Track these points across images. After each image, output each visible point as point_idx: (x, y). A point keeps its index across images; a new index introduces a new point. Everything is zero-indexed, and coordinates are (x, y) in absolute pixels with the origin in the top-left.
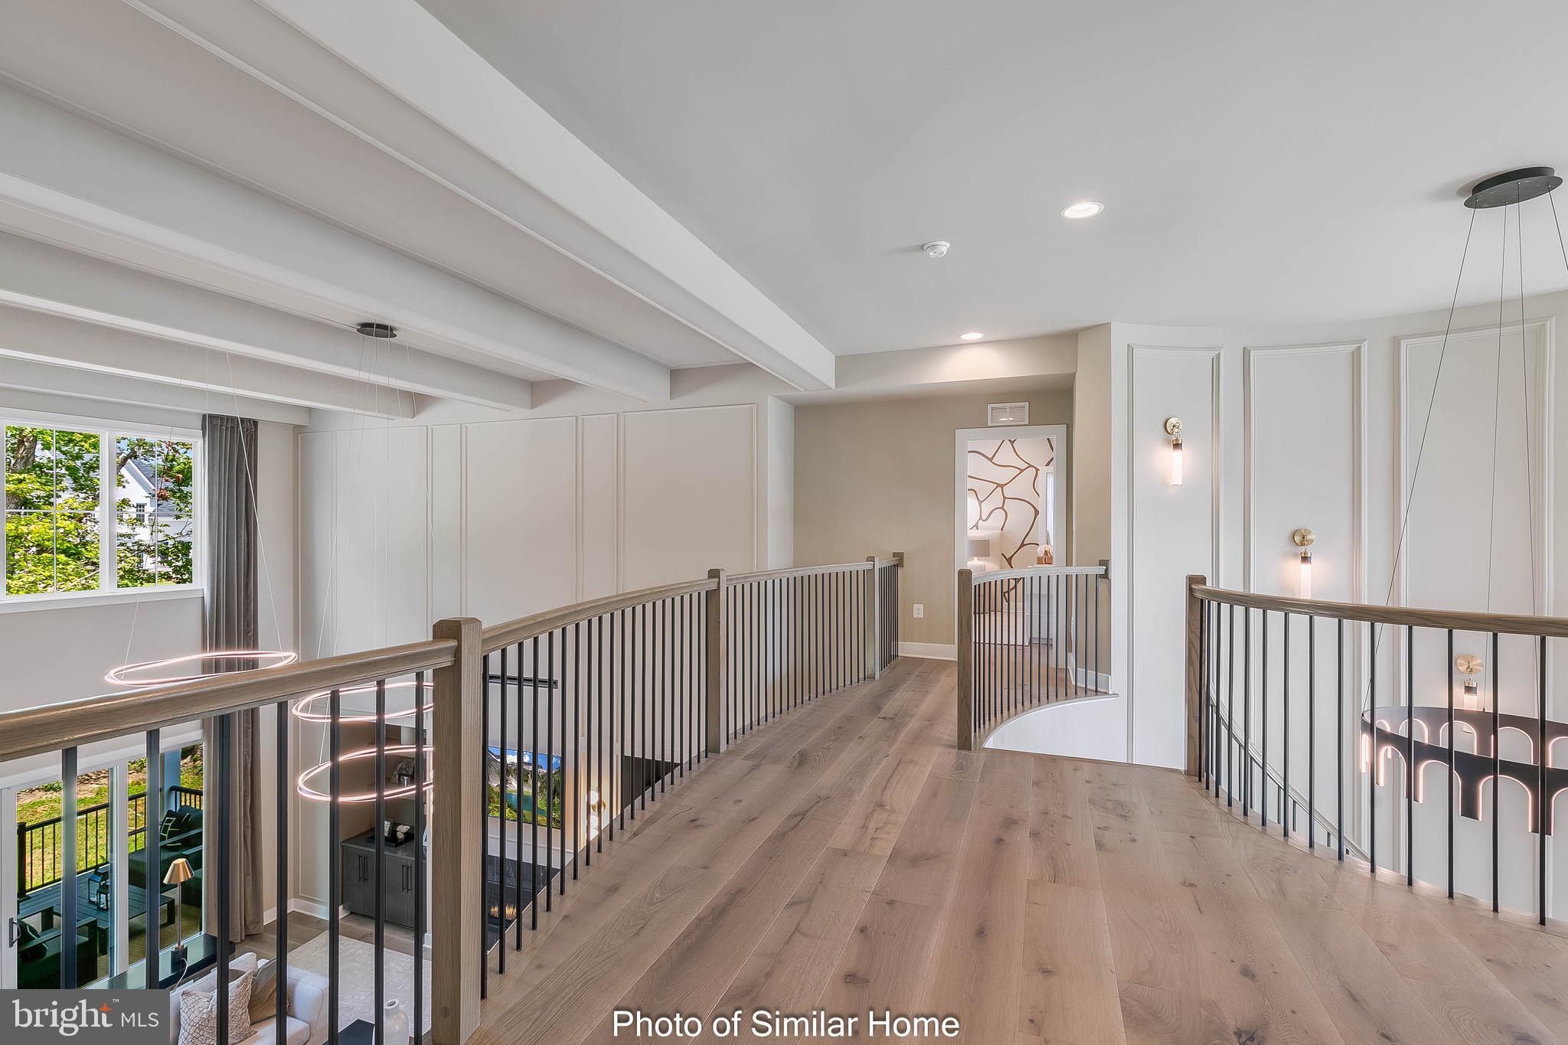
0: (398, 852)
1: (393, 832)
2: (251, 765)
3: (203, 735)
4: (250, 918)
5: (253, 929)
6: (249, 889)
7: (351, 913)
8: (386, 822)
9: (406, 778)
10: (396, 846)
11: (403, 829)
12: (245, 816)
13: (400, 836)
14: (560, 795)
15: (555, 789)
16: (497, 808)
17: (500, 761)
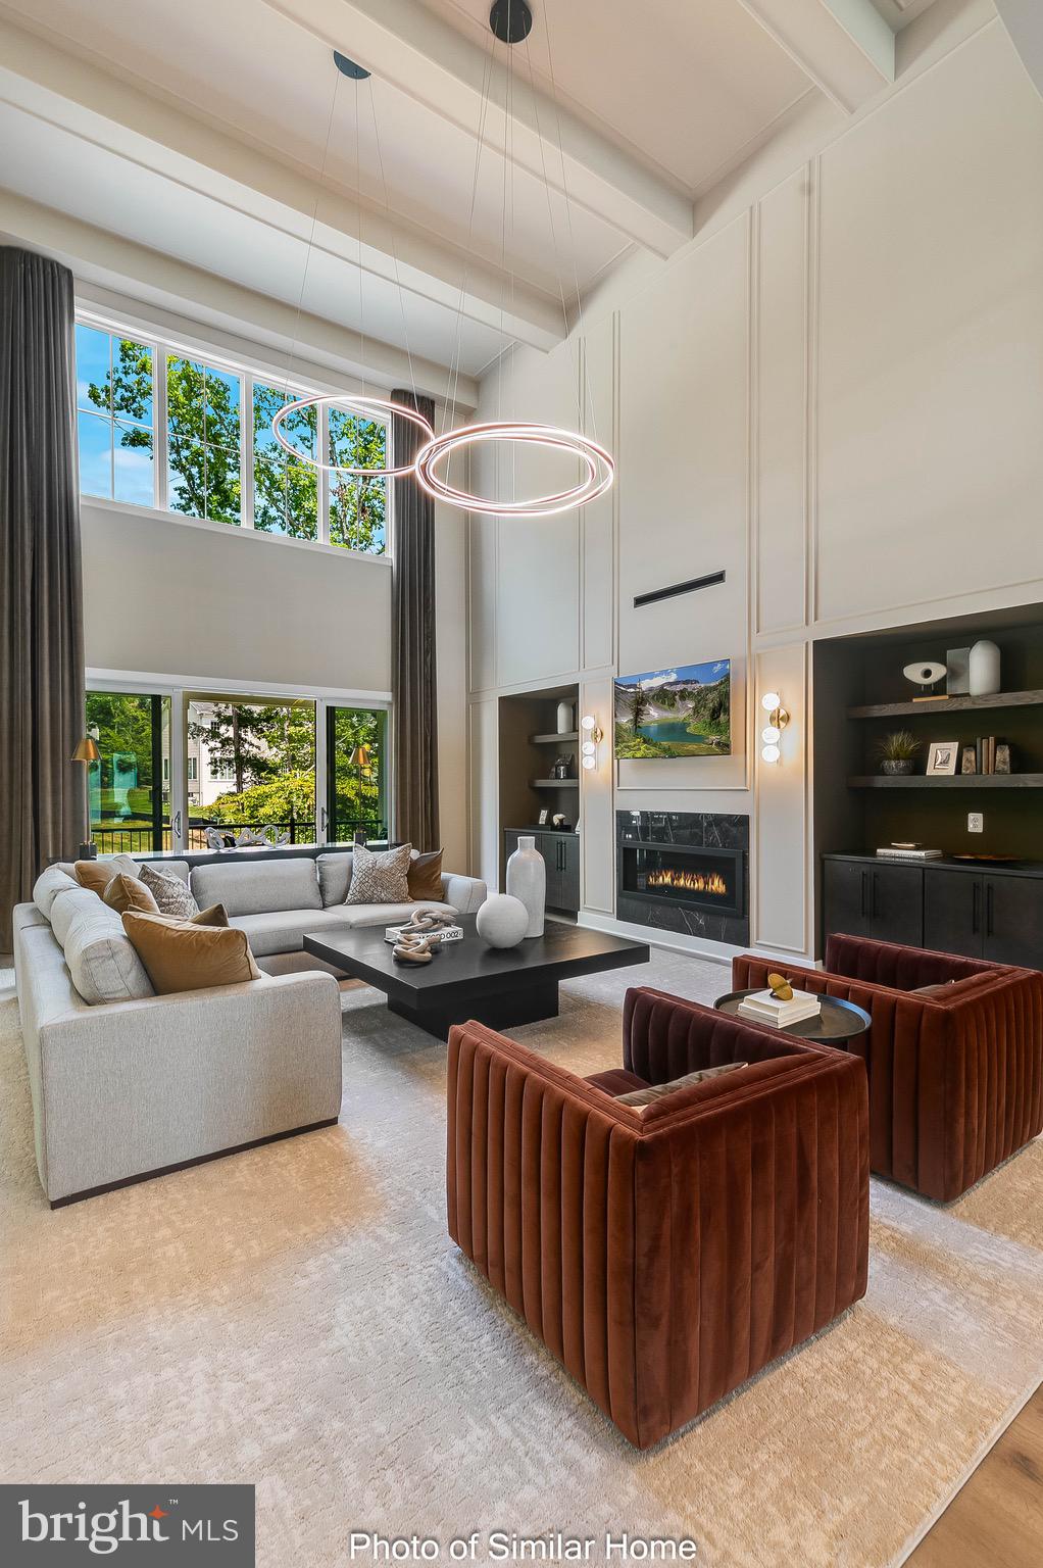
14: (727, 711)
15: (721, 704)
16: (627, 747)
17: (632, 690)
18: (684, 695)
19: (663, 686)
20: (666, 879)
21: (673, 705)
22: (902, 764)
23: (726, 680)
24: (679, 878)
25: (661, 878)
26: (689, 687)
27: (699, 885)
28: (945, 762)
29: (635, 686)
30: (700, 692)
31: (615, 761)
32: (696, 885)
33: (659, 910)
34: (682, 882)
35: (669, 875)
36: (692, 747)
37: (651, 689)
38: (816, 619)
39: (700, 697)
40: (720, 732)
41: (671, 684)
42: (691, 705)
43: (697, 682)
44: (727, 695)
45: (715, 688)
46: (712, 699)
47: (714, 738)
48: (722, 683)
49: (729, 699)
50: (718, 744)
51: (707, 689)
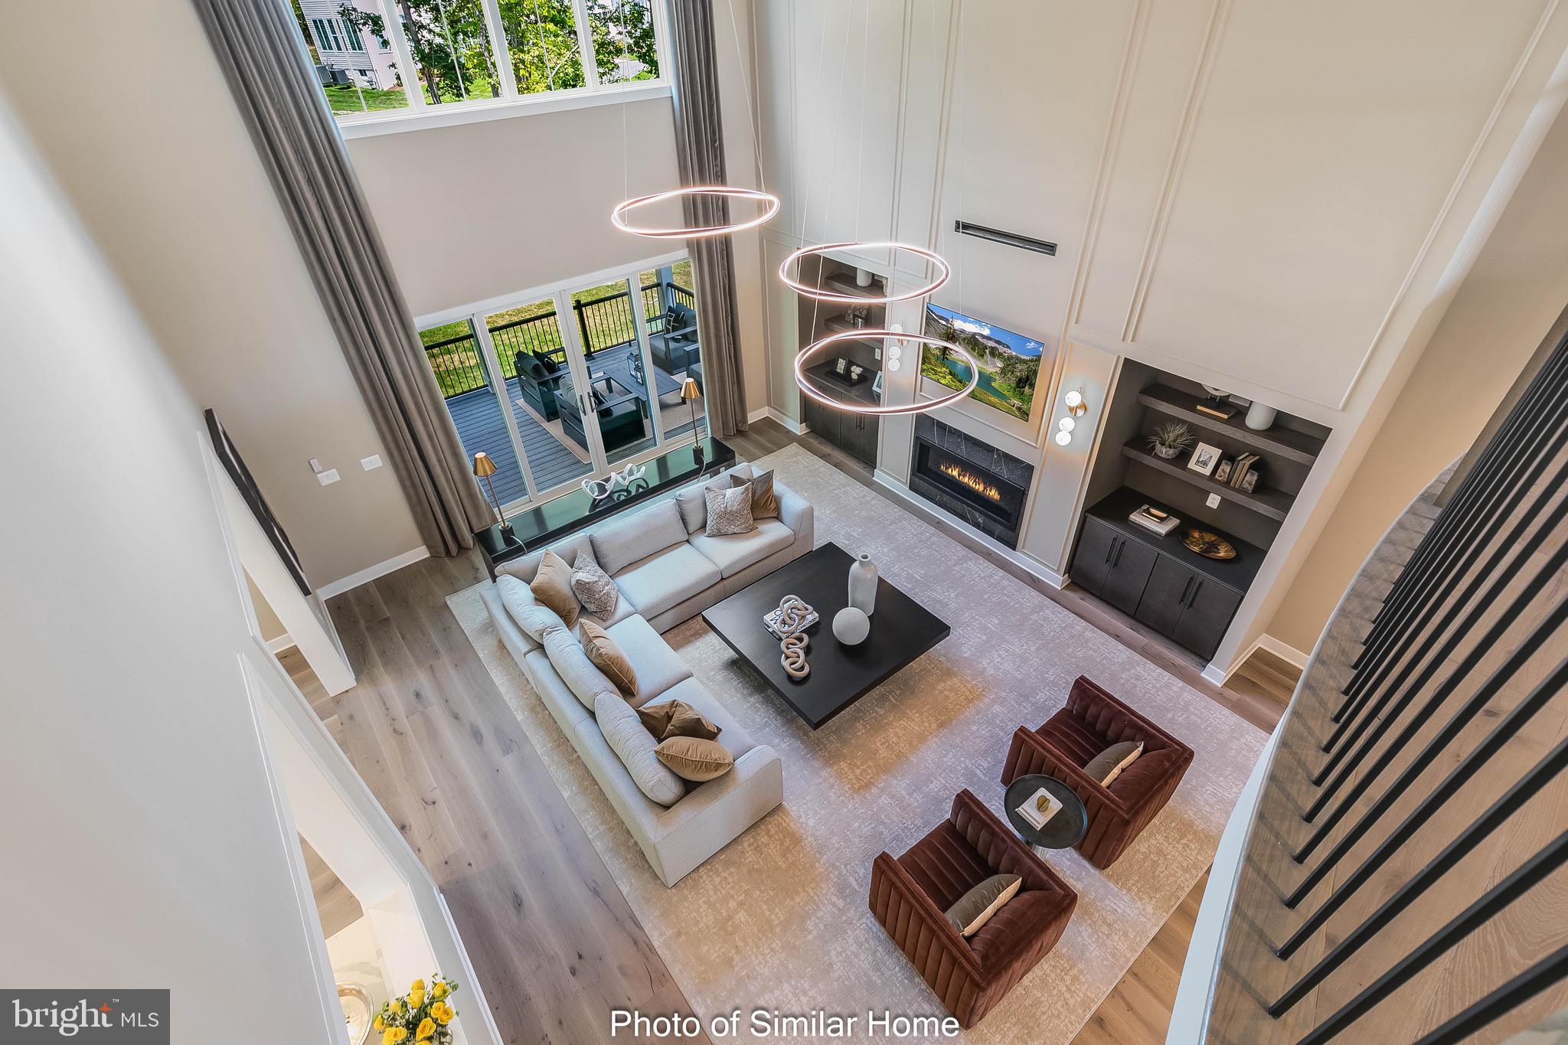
0: (853, 392)
1: (848, 371)
2: (729, 287)
3: (689, 254)
4: (739, 418)
5: (742, 426)
6: (736, 396)
7: (812, 431)
8: (841, 360)
9: (860, 320)
10: (851, 386)
11: (856, 371)
12: (728, 333)
13: (854, 376)
14: (1032, 386)
15: (1028, 378)
16: (934, 370)
17: (944, 323)
18: (994, 352)
19: (975, 334)
20: (955, 473)
21: (982, 356)
22: (1171, 451)
23: (1036, 360)
24: (964, 476)
25: (950, 470)
26: (1001, 349)
27: (980, 487)
28: (1205, 464)
29: (947, 320)
30: (1010, 358)
31: (919, 377)
32: (977, 486)
33: (946, 498)
34: (966, 480)
35: (957, 470)
36: (993, 399)
37: (962, 331)
38: (1132, 341)
39: (1010, 363)
40: (1023, 400)
41: (984, 337)
42: (1000, 364)
43: (1008, 347)
44: (1035, 373)
45: (1025, 362)
46: (1021, 370)
47: (1017, 403)
48: (1032, 361)
49: (1036, 377)
50: (1019, 409)
51: (1017, 358)
